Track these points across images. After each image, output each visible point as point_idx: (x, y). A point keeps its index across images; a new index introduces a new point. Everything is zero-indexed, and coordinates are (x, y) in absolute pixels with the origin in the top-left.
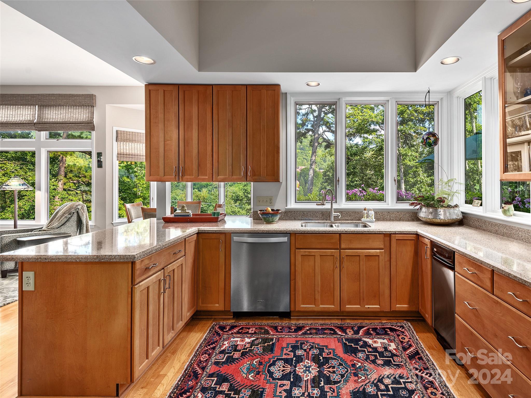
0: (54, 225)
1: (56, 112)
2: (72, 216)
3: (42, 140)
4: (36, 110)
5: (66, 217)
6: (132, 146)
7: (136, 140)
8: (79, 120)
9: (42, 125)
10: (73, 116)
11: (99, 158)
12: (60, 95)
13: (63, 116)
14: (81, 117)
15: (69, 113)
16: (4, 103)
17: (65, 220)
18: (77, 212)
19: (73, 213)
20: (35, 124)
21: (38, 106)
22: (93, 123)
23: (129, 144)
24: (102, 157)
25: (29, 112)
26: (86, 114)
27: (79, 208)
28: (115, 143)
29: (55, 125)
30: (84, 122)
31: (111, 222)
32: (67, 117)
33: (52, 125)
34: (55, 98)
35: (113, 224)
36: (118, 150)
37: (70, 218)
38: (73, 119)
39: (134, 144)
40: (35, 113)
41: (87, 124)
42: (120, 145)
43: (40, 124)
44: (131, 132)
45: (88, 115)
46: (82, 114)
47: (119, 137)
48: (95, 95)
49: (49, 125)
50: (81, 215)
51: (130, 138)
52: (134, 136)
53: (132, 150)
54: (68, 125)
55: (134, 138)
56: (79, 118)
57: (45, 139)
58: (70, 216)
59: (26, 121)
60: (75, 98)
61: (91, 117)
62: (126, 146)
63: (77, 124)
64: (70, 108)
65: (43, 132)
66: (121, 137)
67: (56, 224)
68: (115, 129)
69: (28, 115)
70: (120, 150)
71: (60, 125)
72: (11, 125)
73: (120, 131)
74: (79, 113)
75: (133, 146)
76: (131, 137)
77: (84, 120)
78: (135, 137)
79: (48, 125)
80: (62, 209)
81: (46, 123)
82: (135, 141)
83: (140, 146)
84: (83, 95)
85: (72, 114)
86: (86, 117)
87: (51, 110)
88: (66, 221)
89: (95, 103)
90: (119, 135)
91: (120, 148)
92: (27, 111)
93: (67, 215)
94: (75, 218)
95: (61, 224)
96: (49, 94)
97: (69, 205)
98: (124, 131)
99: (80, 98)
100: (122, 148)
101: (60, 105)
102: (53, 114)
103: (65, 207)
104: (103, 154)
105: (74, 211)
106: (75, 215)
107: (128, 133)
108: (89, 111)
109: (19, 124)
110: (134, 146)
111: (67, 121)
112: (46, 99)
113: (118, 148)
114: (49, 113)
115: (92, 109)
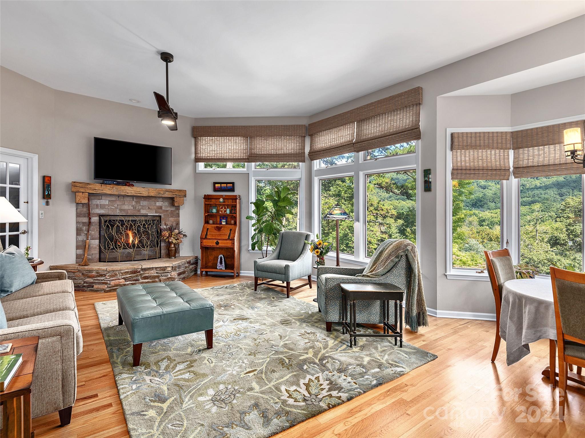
0: (379, 271)
1: (374, 125)
2: (399, 261)
3: (360, 162)
4: (354, 127)
5: (392, 261)
6: (473, 155)
7: (482, 144)
8: (400, 128)
9: (360, 143)
10: (393, 125)
11: (427, 177)
12: (379, 102)
13: (382, 128)
14: (403, 124)
15: (389, 122)
16: (328, 127)
17: (392, 264)
18: (406, 255)
19: (401, 256)
20: (354, 144)
21: (357, 123)
22: (419, 128)
23: (469, 152)
24: (430, 176)
25: (349, 132)
26: (409, 118)
27: (409, 249)
28: (449, 153)
29: (374, 141)
30: (407, 130)
31: (444, 272)
32: (386, 128)
33: (371, 141)
34: (373, 107)
35: (446, 275)
36: (453, 163)
37: (397, 263)
38: (393, 129)
39: (478, 152)
40: (354, 132)
41: (411, 131)
42: (457, 155)
43: (358, 143)
44: (473, 133)
45: (413, 118)
46: (405, 120)
47: (456, 143)
48: (422, 88)
49: (368, 142)
50: (411, 260)
51: (471, 143)
52: (478, 139)
53: (474, 162)
54: (387, 137)
55: (478, 142)
56: (401, 126)
57: (363, 160)
58: (397, 260)
59: (346, 143)
60: (397, 99)
61: (416, 121)
62: (465, 156)
63: (398, 135)
64: (390, 115)
65: (361, 152)
66: (459, 142)
67: (380, 270)
68: (449, 131)
69: (347, 135)
70: (457, 164)
71: (379, 139)
72: (334, 149)
73: (456, 133)
74: (400, 119)
75: (476, 155)
76: (473, 141)
77: (407, 127)
78: (480, 140)
79: (366, 142)
80: (387, 248)
81: (364, 140)
82: (480, 146)
83: (487, 154)
84: (406, 92)
85: (392, 122)
86: (409, 122)
87: (369, 124)
88: (393, 267)
89: (422, 99)
90: (456, 140)
91: (457, 160)
92: (346, 131)
93: (393, 258)
94: (403, 264)
95: (386, 270)
96: (368, 105)
97: (395, 243)
98: (462, 133)
99: (403, 97)
100: (459, 159)
101: (379, 115)
102: (371, 127)
103: (390, 245)
104: (432, 171)
105: (402, 254)
106: (404, 259)
107: (469, 135)
108: (413, 112)
109: (339, 147)
110: (478, 154)
111: (387, 133)
112: (365, 111)
113: (453, 159)
114: (368, 128)
115: (418, 107)
